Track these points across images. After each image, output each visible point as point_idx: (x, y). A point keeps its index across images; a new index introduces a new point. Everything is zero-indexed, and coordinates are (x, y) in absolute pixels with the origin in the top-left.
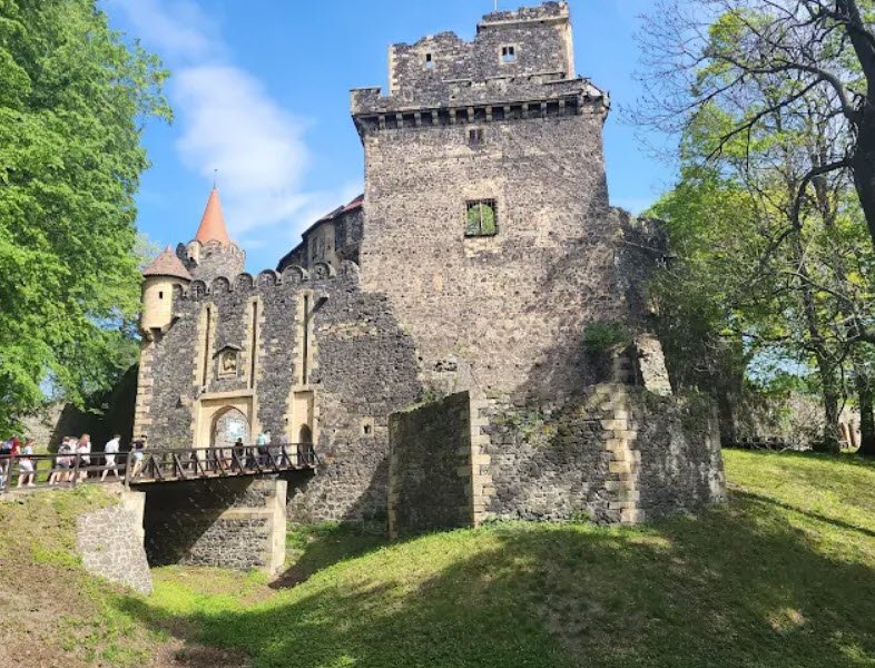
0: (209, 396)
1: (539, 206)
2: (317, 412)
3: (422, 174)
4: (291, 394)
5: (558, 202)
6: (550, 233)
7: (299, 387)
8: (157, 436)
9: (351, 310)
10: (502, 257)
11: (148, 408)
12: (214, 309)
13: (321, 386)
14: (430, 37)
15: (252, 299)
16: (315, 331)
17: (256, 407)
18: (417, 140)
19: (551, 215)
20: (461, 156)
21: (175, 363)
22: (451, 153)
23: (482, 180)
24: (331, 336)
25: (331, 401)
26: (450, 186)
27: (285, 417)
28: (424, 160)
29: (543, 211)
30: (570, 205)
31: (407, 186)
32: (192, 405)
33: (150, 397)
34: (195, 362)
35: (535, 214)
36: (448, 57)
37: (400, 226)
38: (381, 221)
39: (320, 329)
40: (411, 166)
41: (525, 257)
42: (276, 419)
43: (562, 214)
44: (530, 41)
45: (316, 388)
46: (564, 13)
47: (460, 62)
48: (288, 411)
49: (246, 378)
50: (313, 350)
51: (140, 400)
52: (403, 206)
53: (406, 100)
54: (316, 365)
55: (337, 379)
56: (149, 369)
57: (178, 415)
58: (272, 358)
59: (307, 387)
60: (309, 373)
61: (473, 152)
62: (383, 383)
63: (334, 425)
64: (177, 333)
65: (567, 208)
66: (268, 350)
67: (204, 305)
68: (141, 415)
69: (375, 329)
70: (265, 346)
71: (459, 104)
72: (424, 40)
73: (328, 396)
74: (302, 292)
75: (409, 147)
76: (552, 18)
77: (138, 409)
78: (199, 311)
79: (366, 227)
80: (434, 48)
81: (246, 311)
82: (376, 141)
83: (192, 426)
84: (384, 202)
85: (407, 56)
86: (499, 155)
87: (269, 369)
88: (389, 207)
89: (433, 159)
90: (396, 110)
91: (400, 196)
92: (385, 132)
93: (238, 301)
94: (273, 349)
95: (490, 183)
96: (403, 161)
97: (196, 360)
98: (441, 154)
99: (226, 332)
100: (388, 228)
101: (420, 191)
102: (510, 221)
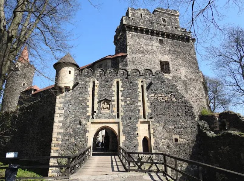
0: (95, 120)
1: (181, 67)
2: (152, 131)
3: (146, 49)
4: (139, 123)
5: (186, 67)
6: (185, 76)
7: (142, 120)
8: (67, 138)
9: (163, 90)
10: (172, 81)
11: (61, 124)
12: (96, 82)
13: (153, 120)
14: (142, 9)
15: (116, 80)
16: (148, 96)
17: (121, 128)
18: (143, 38)
19: (185, 70)
20: (158, 46)
21: (77, 104)
22: (154, 45)
23: (164, 55)
24: (155, 99)
25: (158, 127)
26: (155, 55)
27: (137, 132)
28: (146, 45)
29: (182, 68)
30: (190, 68)
31: (141, 52)
32: (86, 124)
33: (62, 119)
34: (87, 104)
35: (181, 69)
36: (147, 16)
37: (140, 65)
38: (133, 62)
39: (150, 96)
40: (142, 45)
41: (179, 82)
42: (132, 133)
43: (187, 70)
44: (170, 18)
45: (151, 121)
46: (178, 14)
47: (151, 19)
48: (138, 130)
49: (115, 114)
50: (147, 104)
51: (56, 119)
52: (141, 58)
53: (141, 24)
54: (150, 111)
55: (160, 117)
56: (62, 105)
57: (79, 128)
58: (128, 106)
59: (146, 120)
60: (146, 114)
61: (161, 46)
62: (181, 121)
63: (161, 138)
64: (77, 91)
65: (189, 69)
66: (125, 102)
67: (92, 80)
68: (57, 128)
69: (174, 98)
70: (125, 100)
71: (158, 30)
72: (140, 9)
73: (157, 124)
74: (141, 80)
75: (141, 40)
76: (175, 14)
77: (55, 124)
78: (89, 82)
79: (128, 63)
80: (143, 12)
81: (113, 84)
82: (130, 35)
83: (87, 134)
84: (134, 56)
85: (135, 12)
86: (168, 48)
87: (126, 111)
88: (136, 57)
89: (149, 45)
90: (138, 26)
91: (140, 55)
92: (134, 33)
93: (109, 80)
94: (128, 102)
95: (166, 56)
96: (139, 43)
97: (88, 104)
98: (151, 44)
99: (103, 92)
100: (135, 64)
101: (146, 54)
102: (173, 70)
